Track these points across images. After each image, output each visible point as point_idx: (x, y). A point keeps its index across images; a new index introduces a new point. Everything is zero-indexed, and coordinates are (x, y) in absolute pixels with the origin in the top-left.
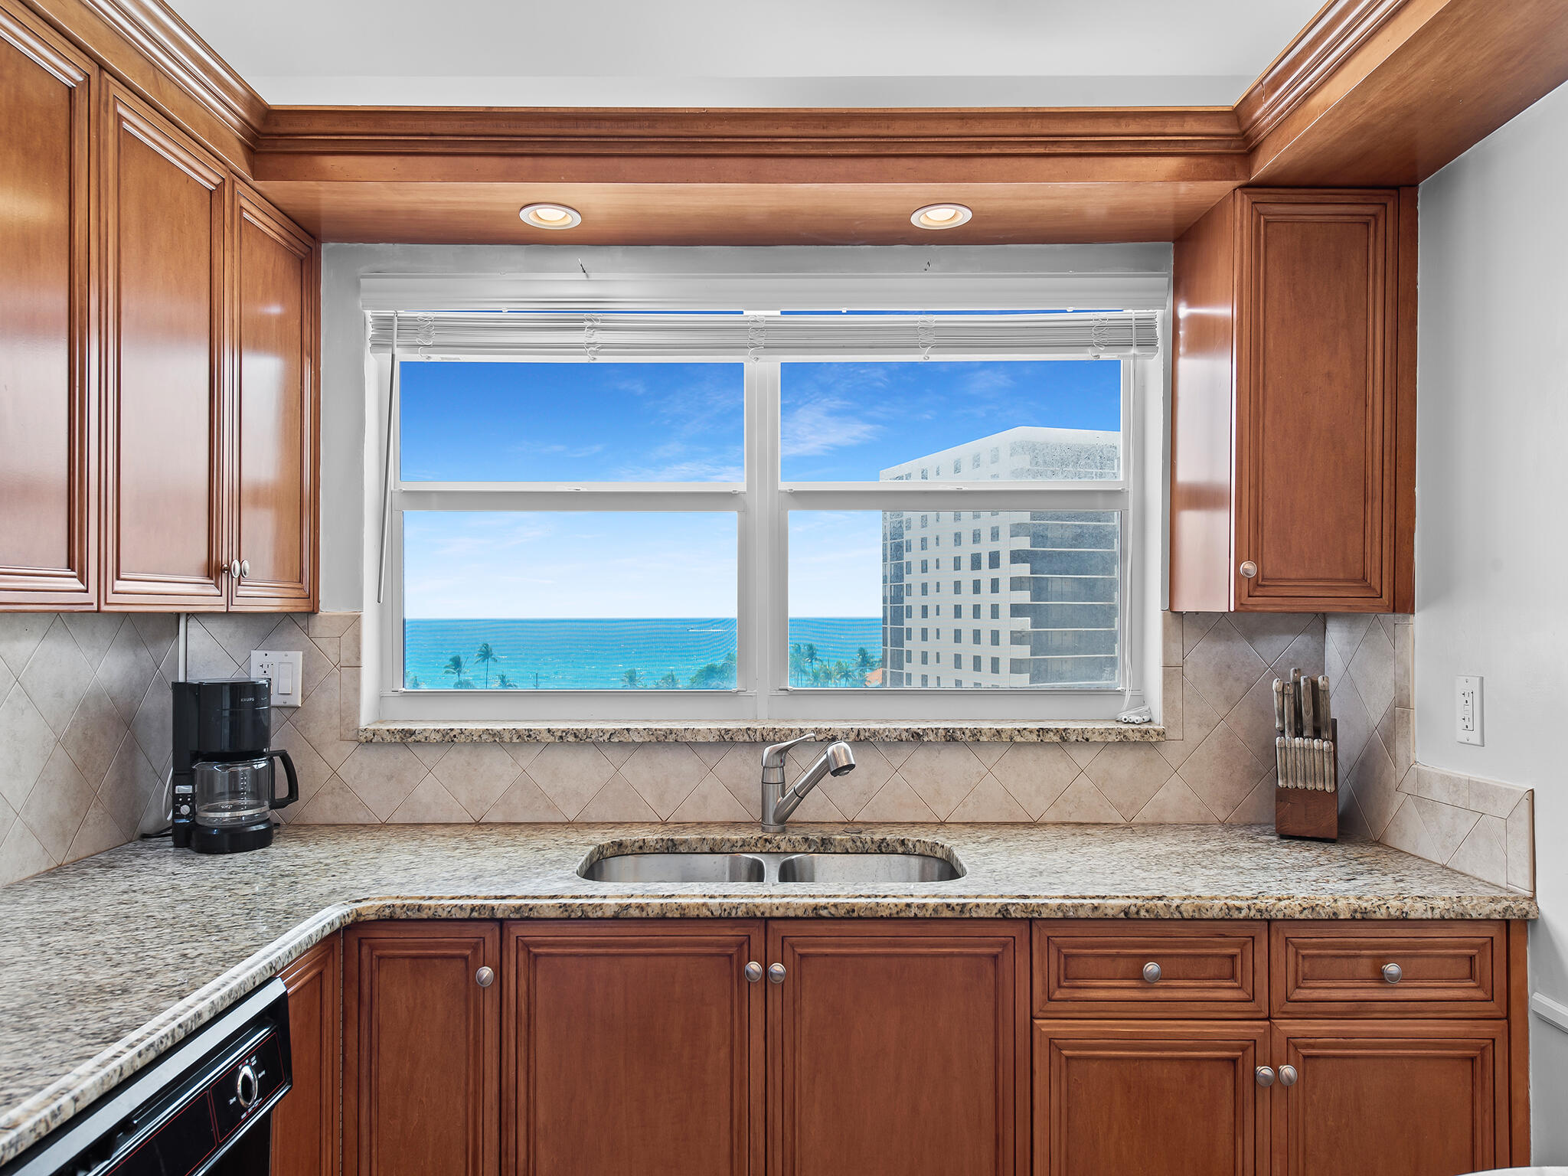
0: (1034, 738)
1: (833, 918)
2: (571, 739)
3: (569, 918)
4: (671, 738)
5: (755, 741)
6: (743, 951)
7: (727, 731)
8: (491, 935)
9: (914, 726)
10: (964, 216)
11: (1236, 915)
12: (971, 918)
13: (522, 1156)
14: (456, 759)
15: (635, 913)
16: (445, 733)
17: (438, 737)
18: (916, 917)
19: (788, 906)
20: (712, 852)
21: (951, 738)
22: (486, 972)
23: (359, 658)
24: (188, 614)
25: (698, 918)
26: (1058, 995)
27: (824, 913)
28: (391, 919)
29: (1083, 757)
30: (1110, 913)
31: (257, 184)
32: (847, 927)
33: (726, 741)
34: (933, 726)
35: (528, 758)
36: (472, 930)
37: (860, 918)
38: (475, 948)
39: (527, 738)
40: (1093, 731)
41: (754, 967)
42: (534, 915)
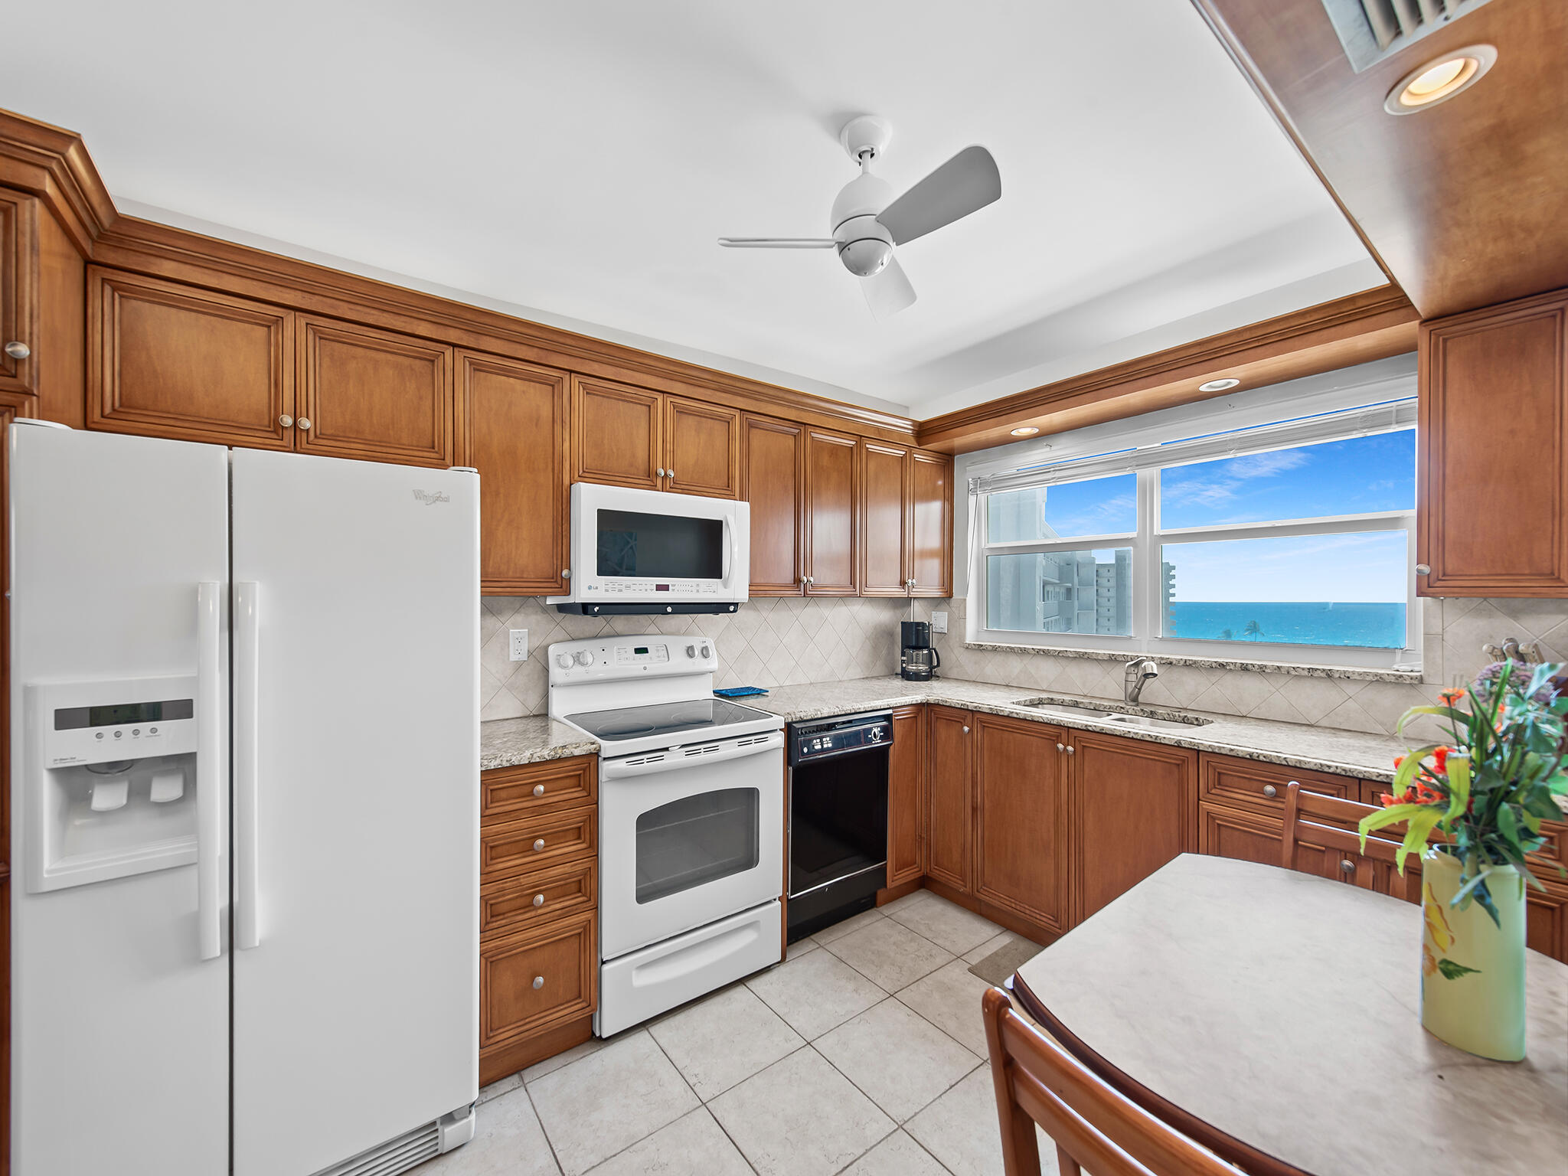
0: (1306, 673)
1: (1094, 732)
2: (1042, 653)
3: (992, 714)
4: (1086, 656)
6: (1058, 739)
7: (1113, 655)
8: (968, 716)
9: (1221, 660)
10: (1236, 383)
11: (1326, 770)
12: (1161, 743)
14: (999, 658)
15: (1015, 716)
16: (993, 646)
17: (991, 648)
18: (1132, 738)
19: (1074, 723)
21: (1245, 668)
22: (967, 729)
23: (965, 615)
24: (914, 598)
25: (1038, 722)
26: (1213, 791)
27: (1090, 728)
28: (938, 704)
30: (1241, 754)
31: (921, 447)
32: (1098, 737)
33: (1113, 659)
34: (1233, 661)
35: (1027, 660)
36: (962, 714)
37: (1106, 734)
38: (964, 719)
39: (1024, 652)
40: (1353, 673)
42: (980, 710)
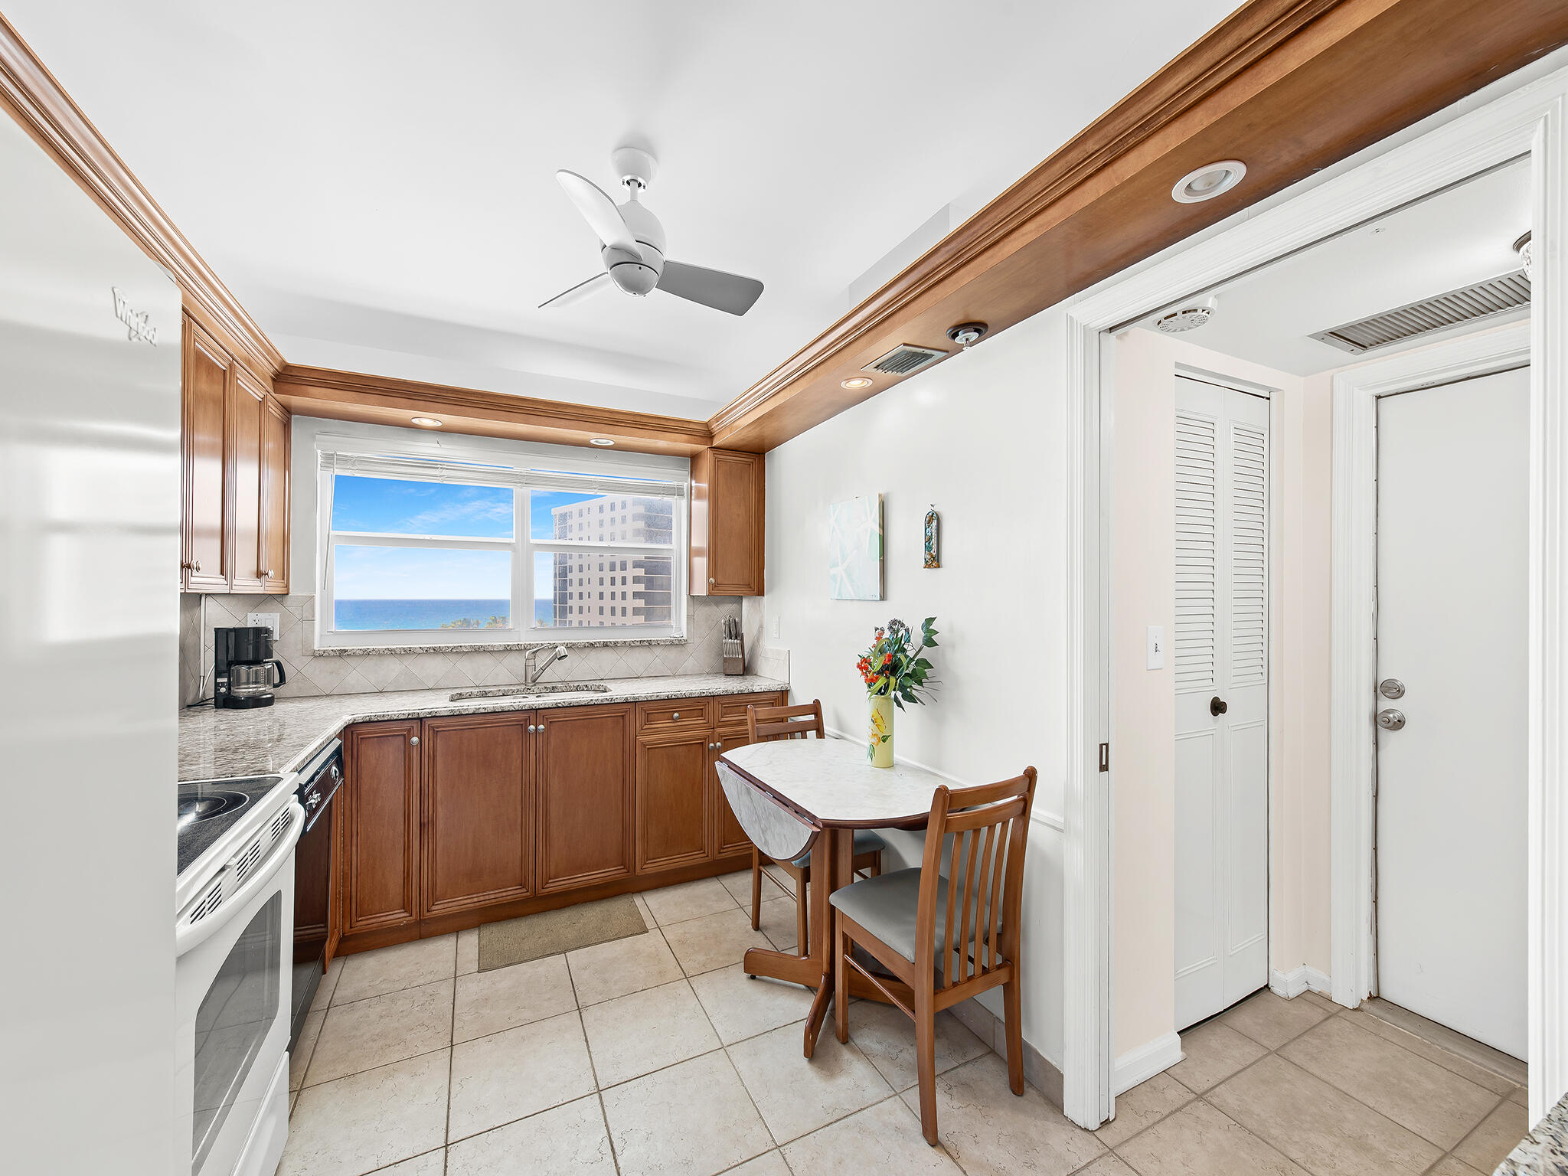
0: (638, 644)
1: (564, 707)
2: (432, 651)
3: (453, 715)
4: (482, 649)
5: (521, 649)
6: (527, 722)
7: (508, 645)
8: (416, 725)
9: (591, 641)
10: (612, 443)
11: (703, 695)
12: (615, 703)
13: (430, 812)
14: (369, 663)
15: (483, 711)
16: (365, 650)
17: (361, 653)
18: (594, 704)
19: (545, 704)
20: (504, 695)
21: (606, 645)
22: (415, 739)
23: (313, 616)
24: (206, 594)
25: (509, 711)
26: (645, 727)
27: (560, 705)
28: (370, 722)
29: (658, 651)
30: (662, 698)
31: (275, 395)
32: (568, 710)
33: (508, 649)
34: (598, 641)
35: (408, 661)
36: (407, 725)
37: (573, 706)
38: (409, 731)
39: (409, 652)
40: (661, 641)
41: (532, 727)
42: (438, 715)
